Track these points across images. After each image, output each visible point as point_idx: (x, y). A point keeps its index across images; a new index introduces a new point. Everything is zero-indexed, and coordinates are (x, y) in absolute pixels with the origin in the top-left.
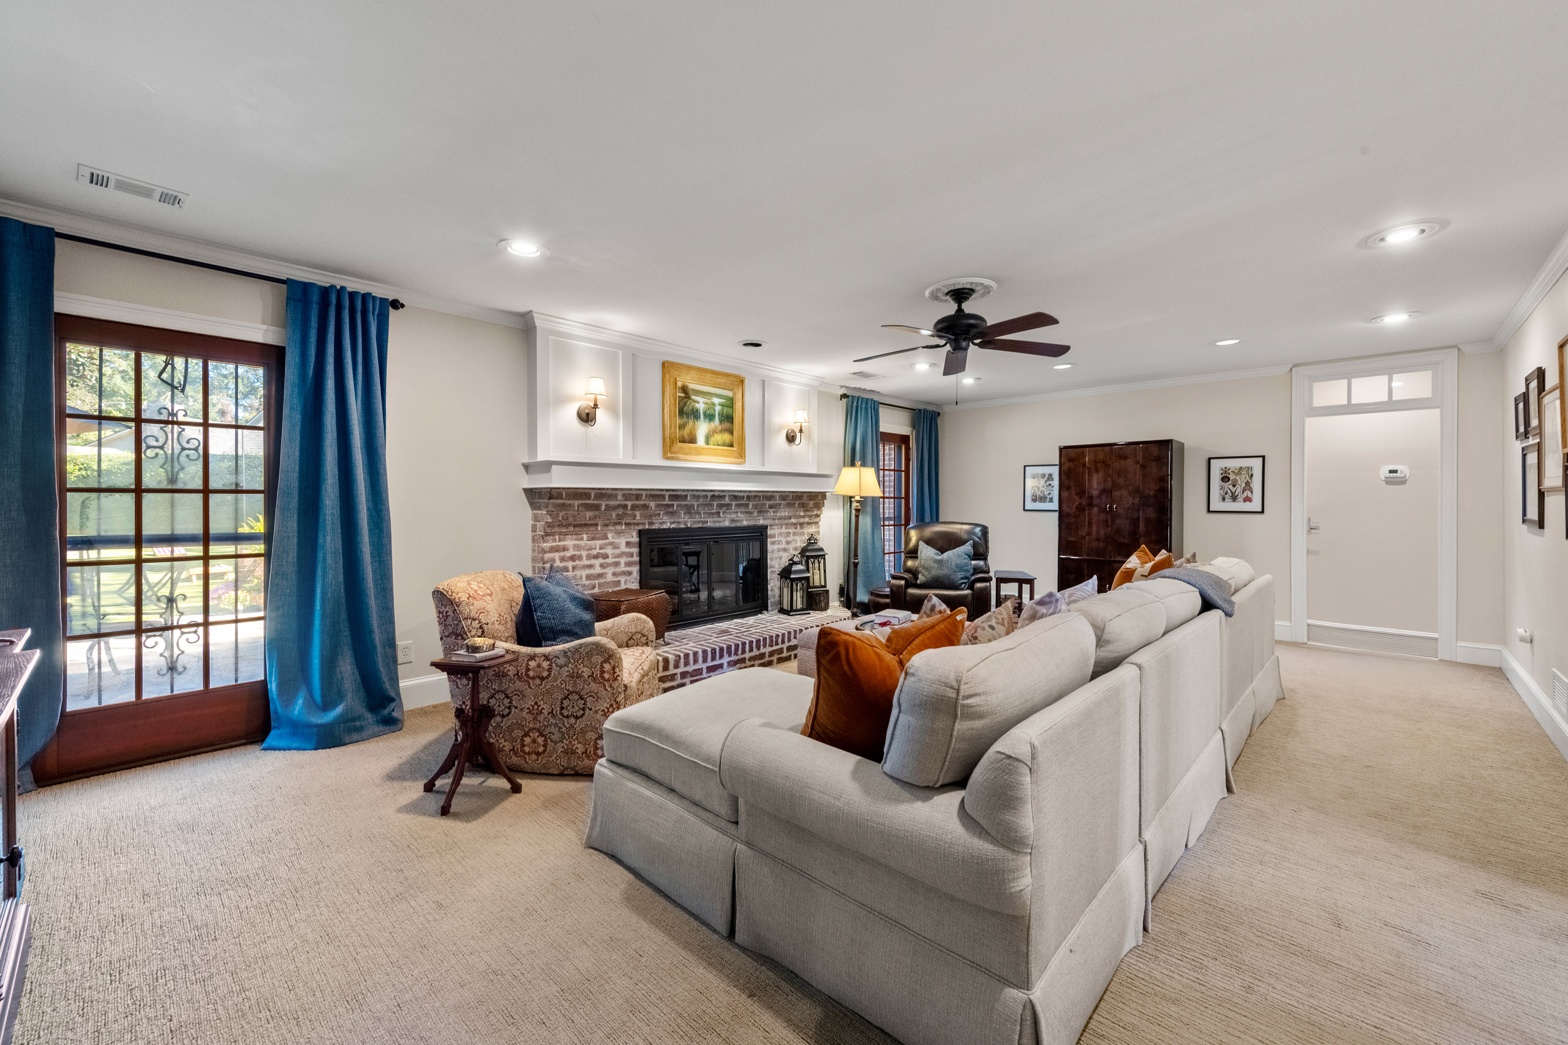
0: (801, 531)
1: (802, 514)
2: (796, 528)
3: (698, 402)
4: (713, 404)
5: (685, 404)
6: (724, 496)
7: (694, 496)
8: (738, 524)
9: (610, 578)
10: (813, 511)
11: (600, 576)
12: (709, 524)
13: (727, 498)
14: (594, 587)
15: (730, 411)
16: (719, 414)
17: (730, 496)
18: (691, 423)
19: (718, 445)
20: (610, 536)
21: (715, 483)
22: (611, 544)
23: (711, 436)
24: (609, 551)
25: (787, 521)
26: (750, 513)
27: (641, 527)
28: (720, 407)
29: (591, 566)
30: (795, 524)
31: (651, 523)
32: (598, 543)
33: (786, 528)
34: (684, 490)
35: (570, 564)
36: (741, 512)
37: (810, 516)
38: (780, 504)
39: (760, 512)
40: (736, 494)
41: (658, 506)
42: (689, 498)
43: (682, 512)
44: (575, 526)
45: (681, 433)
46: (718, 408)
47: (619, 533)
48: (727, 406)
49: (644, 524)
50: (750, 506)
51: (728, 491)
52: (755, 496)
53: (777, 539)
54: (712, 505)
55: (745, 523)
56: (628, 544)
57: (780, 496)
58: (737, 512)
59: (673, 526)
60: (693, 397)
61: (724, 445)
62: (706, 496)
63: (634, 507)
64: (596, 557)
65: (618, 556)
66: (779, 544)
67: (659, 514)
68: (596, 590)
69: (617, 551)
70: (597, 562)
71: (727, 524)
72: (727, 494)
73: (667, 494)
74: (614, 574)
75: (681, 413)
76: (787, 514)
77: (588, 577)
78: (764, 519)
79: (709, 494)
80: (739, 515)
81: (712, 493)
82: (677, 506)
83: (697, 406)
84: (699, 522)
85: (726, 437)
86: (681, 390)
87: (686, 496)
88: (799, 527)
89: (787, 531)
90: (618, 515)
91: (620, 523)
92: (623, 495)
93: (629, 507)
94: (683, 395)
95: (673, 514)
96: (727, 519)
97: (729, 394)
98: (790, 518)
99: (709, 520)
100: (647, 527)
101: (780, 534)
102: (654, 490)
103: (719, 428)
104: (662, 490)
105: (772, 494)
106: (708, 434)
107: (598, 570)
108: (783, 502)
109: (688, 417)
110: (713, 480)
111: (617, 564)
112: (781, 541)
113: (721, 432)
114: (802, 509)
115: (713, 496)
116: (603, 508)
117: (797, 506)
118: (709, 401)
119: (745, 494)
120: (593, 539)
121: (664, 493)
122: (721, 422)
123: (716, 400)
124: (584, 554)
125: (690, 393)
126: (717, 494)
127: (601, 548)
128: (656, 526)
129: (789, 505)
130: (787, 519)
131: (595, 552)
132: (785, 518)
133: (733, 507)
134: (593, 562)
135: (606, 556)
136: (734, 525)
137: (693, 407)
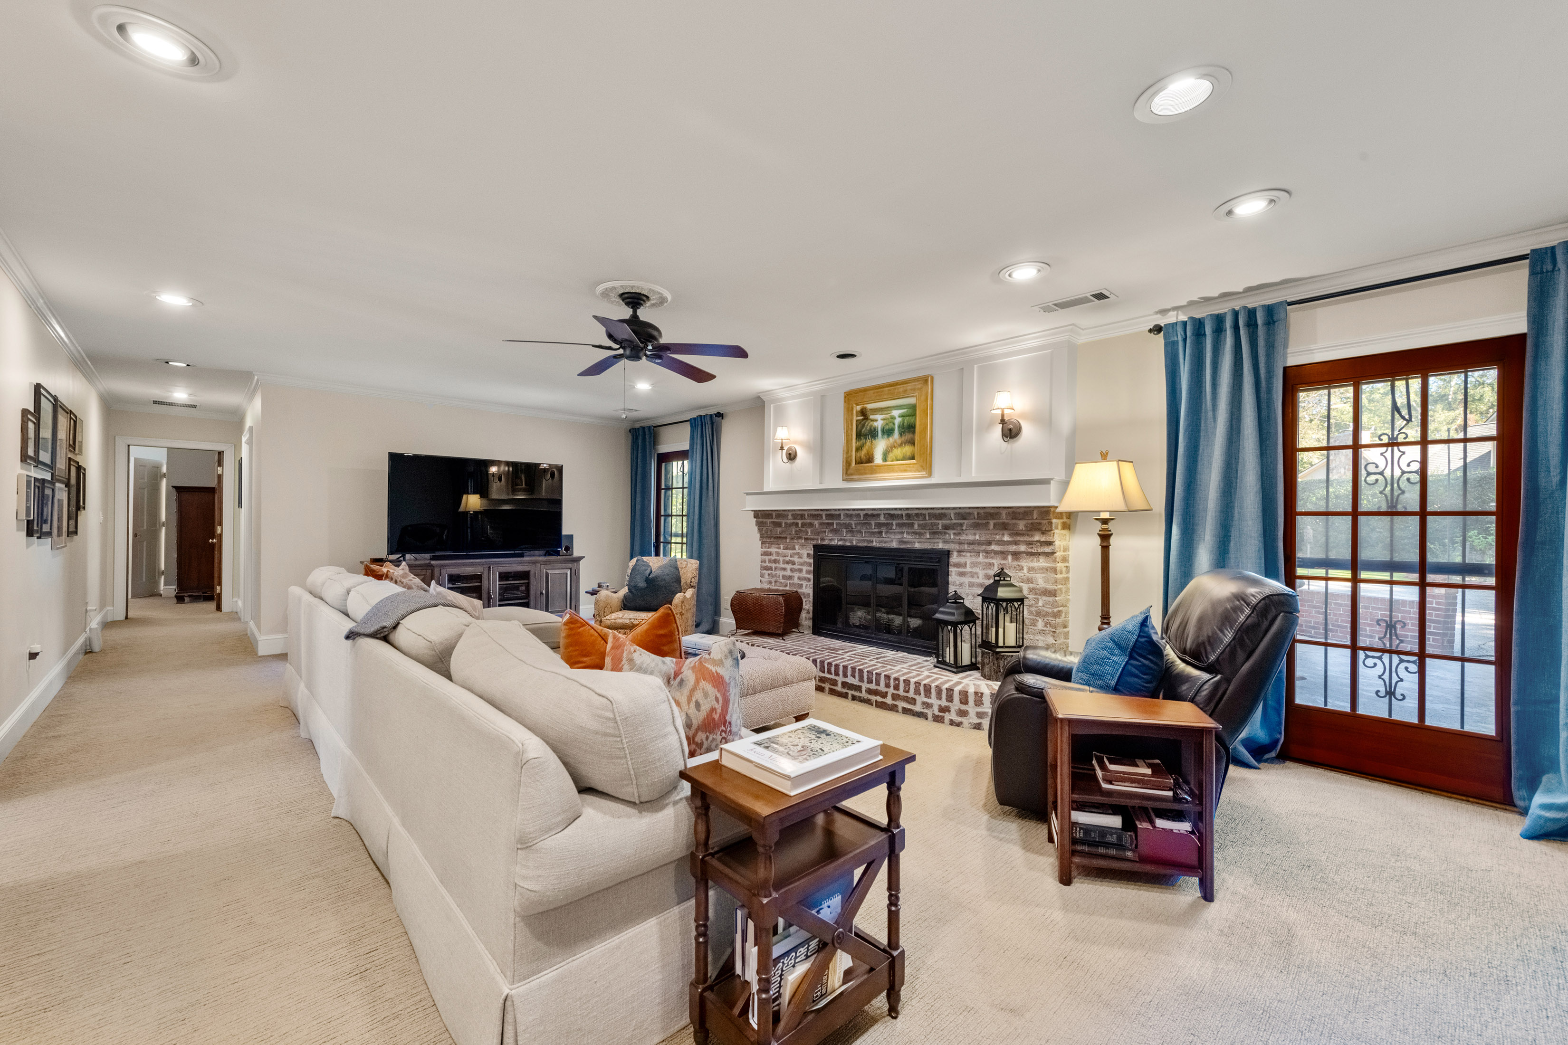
0: (1016, 563)
1: (1006, 538)
2: (1005, 558)
3: (876, 421)
4: (893, 418)
5: (864, 426)
6: (879, 515)
7: (847, 515)
8: (909, 546)
9: (796, 581)
10: (1032, 536)
11: (790, 578)
12: (874, 544)
13: (882, 517)
14: (786, 586)
15: (911, 419)
16: (899, 427)
17: (885, 514)
18: (868, 443)
19: (898, 460)
20: (797, 547)
21: (859, 502)
22: (798, 554)
23: (889, 452)
24: (796, 559)
25: (984, 547)
26: (920, 534)
27: (815, 543)
28: (900, 419)
29: (784, 569)
30: (1002, 553)
31: (823, 539)
32: (790, 552)
33: (986, 557)
34: (835, 510)
35: (773, 565)
36: (908, 533)
37: (1030, 543)
38: (961, 525)
39: (934, 533)
40: (892, 512)
41: (821, 524)
42: (842, 517)
43: (845, 530)
44: (775, 538)
45: (858, 455)
46: (898, 421)
47: (802, 546)
48: (909, 416)
49: (817, 540)
50: (916, 526)
51: (881, 509)
52: (917, 515)
53: (968, 569)
54: (870, 524)
55: (917, 546)
56: (808, 555)
57: (955, 514)
58: (903, 533)
59: (840, 543)
60: (872, 417)
61: (904, 459)
62: (859, 515)
63: (803, 525)
64: (788, 563)
65: (801, 564)
66: (972, 577)
67: (825, 532)
68: (788, 588)
69: (801, 560)
70: (789, 567)
71: (894, 545)
72: (882, 512)
73: (824, 513)
74: (799, 578)
75: (859, 435)
76: (977, 537)
77: (784, 577)
78: (945, 542)
79: (862, 513)
80: (905, 535)
81: (865, 512)
82: (837, 524)
83: (875, 424)
84: (864, 541)
85: (907, 450)
86: (859, 414)
87: (840, 515)
88: (1010, 557)
89: (987, 560)
90: (796, 531)
91: (800, 538)
92: (792, 515)
93: (800, 525)
94: (862, 418)
95: (835, 531)
96: (894, 540)
97: (911, 401)
98: (989, 543)
99: (874, 539)
100: (819, 542)
101: (974, 565)
102: (812, 510)
103: (899, 442)
104: (818, 510)
105: (943, 511)
106: (886, 450)
107: (788, 573)
108: (966, 522)
109: (865, 438)
110: (857, 500)
111: (800, 571)
112: (976, 573)
113: (901, 445)
114: (1006, 532)
115: (866, 515)
116: (783, 525)
117: (991, 527)
118: (888, 416)
119: (904, 513)
120: (786, 549)
121: (821, 513)
122: (901, 434)
123: (896, 413)
124: (781, 559)
125: (869, 413)
126: (870, 512)
127: (791, 557)
128: (826, 542)
129: (976, 526)
130: (983, 544)
131: (787, 559)
132: (980, 543)
133: (894, 527)
134: (786, 566)
135: (794, 563)
136: (903, 546)
137: (871, 426)
